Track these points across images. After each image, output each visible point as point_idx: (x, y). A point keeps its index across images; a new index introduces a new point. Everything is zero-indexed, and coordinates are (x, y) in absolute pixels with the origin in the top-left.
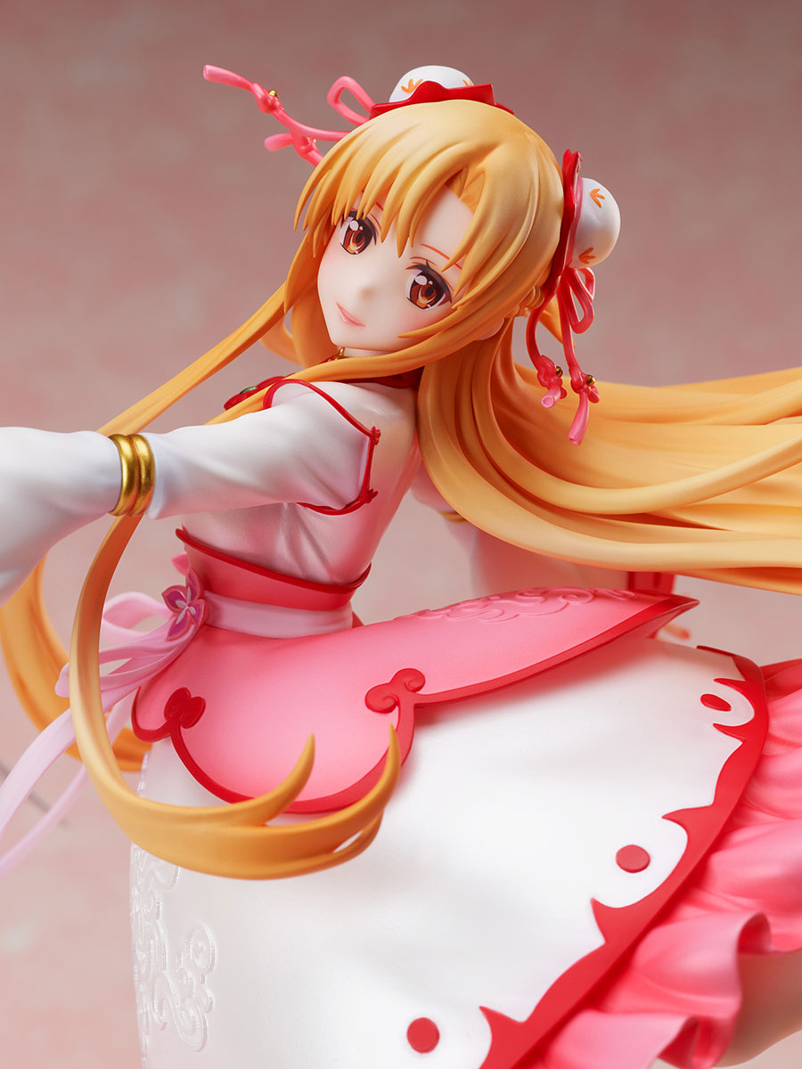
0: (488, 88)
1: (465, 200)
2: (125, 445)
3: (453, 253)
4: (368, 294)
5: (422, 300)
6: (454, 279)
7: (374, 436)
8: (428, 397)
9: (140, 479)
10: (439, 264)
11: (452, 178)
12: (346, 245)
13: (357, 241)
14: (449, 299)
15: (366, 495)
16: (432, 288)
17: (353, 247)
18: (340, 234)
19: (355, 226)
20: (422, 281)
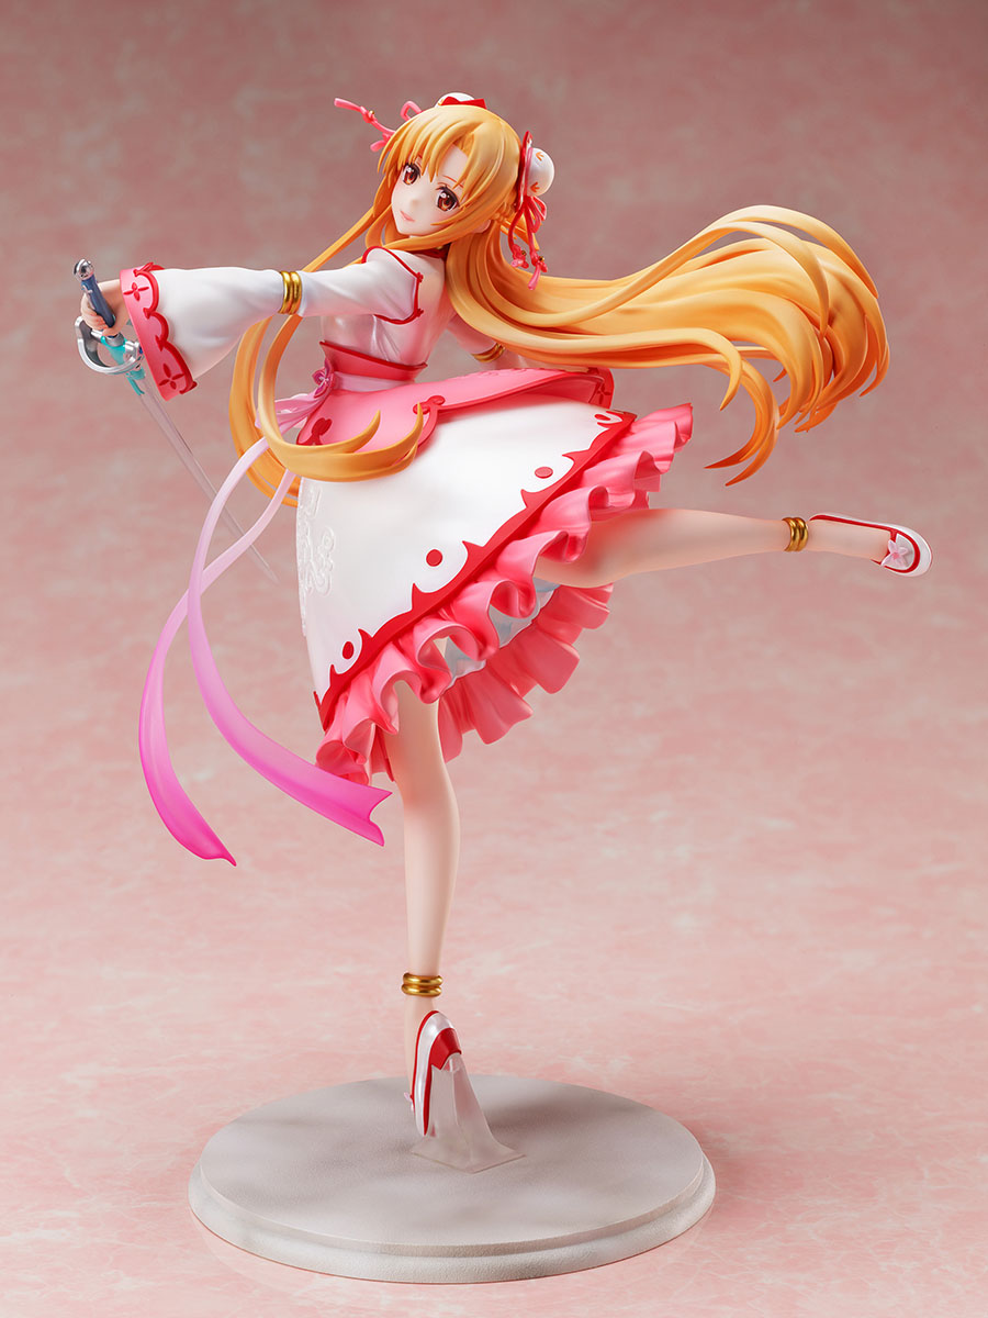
0: (482, 101)
1: (465, 151)
2: (287, 276)
3: (457, 179)
4: (415, 203)
5: (444, 207)
6: (459, 193)
7: (419, 278)
8: (451, 262)
9: (294, 294)
10: (451, 185)
11: (458, 139)
12: (405, 181)
13: (411, 178)
14: (458, 205)
15: (417, 312)
16: (449, 200)
17: (409, 181)
18: (403, 175)
19: (410, 170)
20: (444, 196)
